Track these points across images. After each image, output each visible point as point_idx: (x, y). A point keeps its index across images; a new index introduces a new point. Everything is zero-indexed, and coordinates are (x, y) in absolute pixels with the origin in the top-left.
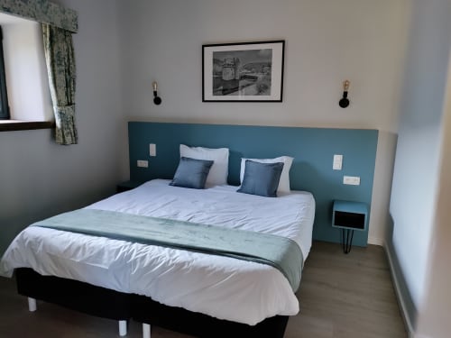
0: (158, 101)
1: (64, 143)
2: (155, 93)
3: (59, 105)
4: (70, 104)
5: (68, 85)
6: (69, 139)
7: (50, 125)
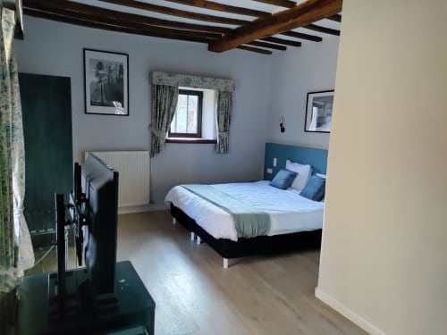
0: (283, 130)
1: (219, 152)
2: (281, 125)
3: (219, 131)
4: (226, 131)
5: (226, 120)
6: (222, 150)
7: (214, 142)
